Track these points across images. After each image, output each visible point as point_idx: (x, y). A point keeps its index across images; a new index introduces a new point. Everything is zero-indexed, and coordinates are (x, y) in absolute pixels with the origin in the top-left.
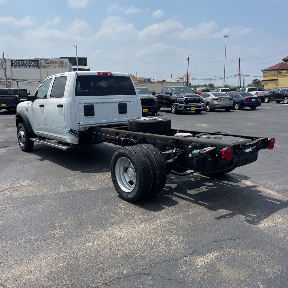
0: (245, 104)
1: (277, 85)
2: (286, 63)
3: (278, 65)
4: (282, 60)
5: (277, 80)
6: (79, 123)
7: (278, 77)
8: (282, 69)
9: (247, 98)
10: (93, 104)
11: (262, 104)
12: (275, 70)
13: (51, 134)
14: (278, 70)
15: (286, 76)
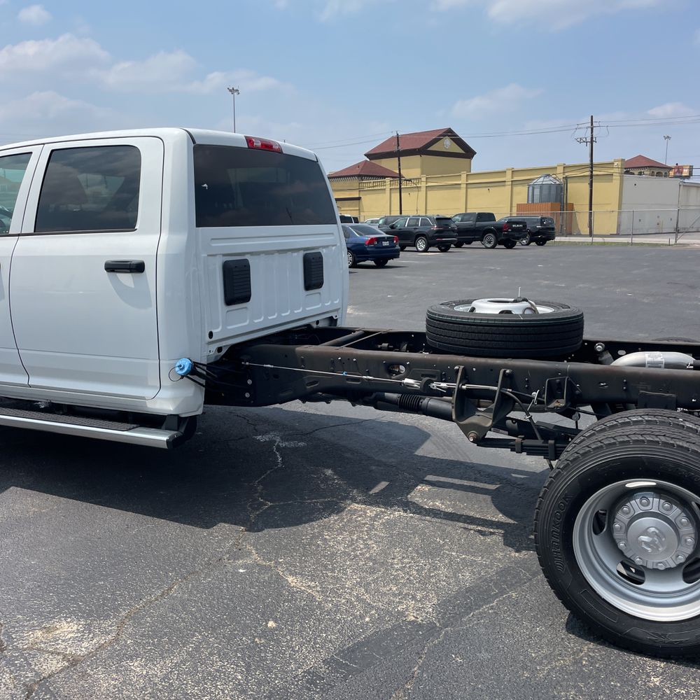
0: (368, 252)
1: (359, 210)
2: (373, 161)
3: (358, 165)
4: (365, 155)
5: (359, 199)
6: (211, 335)
7: (361, 192)
8: (367, 176)
9: (372, 240)
10: (247, 257)
11: (402, 254)
12: (354, 176)
13: (34, 381)
14: (361, 177)
15: (380, 191)
